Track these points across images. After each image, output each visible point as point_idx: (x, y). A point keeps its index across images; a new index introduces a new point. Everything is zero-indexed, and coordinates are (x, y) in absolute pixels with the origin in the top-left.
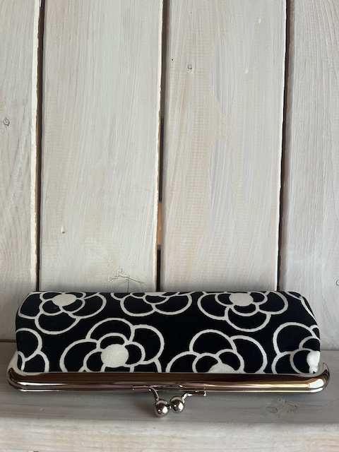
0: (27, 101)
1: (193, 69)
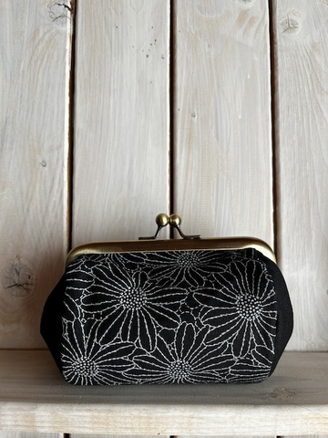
1: (196, 117)
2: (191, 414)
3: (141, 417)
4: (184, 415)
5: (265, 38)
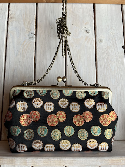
2: (73, 159)
3: (58, 161)
4: (71, 160)
5: (93, 44)
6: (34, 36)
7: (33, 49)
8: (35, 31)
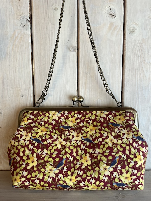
0: (29, 88)
1: (89, 74)
6: (29, 23)
7: (29, 45)
8: (29, 15)
